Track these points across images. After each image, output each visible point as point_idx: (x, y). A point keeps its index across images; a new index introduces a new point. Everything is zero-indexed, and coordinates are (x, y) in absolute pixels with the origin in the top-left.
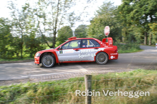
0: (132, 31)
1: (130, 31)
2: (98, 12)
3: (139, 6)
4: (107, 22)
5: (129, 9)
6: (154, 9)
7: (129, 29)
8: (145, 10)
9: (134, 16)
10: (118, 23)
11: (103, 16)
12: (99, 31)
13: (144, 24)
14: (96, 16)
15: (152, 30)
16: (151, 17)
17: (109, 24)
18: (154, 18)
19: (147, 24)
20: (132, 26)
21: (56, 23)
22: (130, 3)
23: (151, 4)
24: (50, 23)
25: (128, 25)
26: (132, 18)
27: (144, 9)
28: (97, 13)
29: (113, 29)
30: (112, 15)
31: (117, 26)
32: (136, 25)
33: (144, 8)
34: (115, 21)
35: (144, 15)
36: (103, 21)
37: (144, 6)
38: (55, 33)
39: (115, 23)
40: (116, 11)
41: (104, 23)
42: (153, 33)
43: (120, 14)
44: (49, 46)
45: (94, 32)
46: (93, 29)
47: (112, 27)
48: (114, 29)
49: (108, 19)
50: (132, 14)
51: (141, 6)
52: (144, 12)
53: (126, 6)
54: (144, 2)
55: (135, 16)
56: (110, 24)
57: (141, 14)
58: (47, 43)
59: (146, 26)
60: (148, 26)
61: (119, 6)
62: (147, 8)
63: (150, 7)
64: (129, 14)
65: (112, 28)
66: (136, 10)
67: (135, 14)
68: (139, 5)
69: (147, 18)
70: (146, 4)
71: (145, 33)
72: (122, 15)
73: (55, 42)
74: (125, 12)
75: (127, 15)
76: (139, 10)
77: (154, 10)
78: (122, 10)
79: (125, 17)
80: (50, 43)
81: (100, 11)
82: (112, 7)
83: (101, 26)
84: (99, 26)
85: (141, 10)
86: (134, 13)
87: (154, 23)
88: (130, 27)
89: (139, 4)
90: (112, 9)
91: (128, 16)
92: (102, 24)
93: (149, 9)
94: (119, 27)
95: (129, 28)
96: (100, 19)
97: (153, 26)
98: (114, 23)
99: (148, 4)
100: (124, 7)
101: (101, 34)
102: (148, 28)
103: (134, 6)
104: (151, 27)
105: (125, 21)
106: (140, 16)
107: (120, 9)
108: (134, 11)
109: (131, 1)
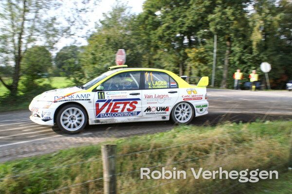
0: (159, 59)
1: (155, 60)
3: (171, 18)
4: (120, 42)
5: (155, 22)
6: (194, 26)
7: (154, 57)
8: (180, 27)
9: (163, 35)
10: (138, 44)
11: (111, 30)
12: (104, 58)
13: (179, 50)
14: (99, 30)
15: (191, 60)
16: (189, 38)
17: (122, 46)
18: (193, 40)
19: (184, 50)
20: (159, 52)
21: (20, 38)
22: (156, 12)
23: (189, 17)
25: (152, 49)
26: (161, 38)
27: (178, 25)
28: (101, 25)
29: (130, 55)
30: (126, 29)
31: (136, 50)
32: (166, 50)
33: (179, 23)
34: (133, 41)
36: (112, 41)
37: (180, 19)
38: (18, 59)
39: (134, 45)
41: (114, 43)
42: (193, 64)
43: (141, 30)
45: (95, 59)
46: (93, 54)
47: (128, 51)
48: (133, 55)
49: (120, 36)
50: (160, 31)
51: (175, 19)
52: (179, 29)
53: (151, 17)
54: (179, 13)
55: (166, 35)
56: (125, 47)
57: (175, 32)
59: (182, 52)
60: (186, 54)
61: (140, 16)
62: (183, 24)
63: (188, 22)
64: (156, 31)
65: (128, 54)
66: (167, 24)
67: (166, 32)
68: (171, 17)
69: (183, 39)
70: (182, 16)
71: (181, 65)
72: (143, 31)
73: (19, 76)
74: (148, 27)
75: (152, 32)
76: (171, 26)
77: (194, 28)
78: (144, 22)
79: (148, 34)
80: (6, 78)
81: (107, 23)
83: (108, 49)
84: (104, 49)
85: (175, 26)
86: (163, 30)
87: (194, 49)
88: (157, 53)
89: (172, 15)
91: (154, 34)
92: (110, 45)
93: (187, 25)
94: (140, 51)
95: (153, 55)
96: (108, 35)
97: (193, 53)
98: (132, 44)
99: (185, 16)
100: (147, 18)
102: (185, 57)
103: (163, 17)
104: (189, 55)
105: (149, 41)
106: (173, 36)
107: (140, 20)
108: (164, 26)
109: (159, 8)
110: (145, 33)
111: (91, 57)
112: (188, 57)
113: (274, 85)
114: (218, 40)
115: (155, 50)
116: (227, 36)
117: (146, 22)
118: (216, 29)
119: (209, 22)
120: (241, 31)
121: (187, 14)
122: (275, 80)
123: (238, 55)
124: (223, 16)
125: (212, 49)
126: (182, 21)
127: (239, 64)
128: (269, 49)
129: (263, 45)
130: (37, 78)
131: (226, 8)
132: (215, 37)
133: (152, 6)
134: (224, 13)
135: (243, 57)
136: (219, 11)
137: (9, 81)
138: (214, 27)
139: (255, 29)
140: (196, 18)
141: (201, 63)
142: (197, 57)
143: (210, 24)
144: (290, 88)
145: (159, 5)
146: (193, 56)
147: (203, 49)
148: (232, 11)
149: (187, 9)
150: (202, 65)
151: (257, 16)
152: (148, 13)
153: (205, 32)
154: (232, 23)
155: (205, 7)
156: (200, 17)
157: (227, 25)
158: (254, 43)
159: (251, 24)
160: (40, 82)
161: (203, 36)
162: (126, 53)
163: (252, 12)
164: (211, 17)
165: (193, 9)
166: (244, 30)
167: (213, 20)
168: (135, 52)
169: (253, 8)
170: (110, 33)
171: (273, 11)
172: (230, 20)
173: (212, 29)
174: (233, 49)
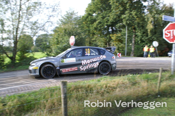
0: (95, 41)
1: (93, 41)
2: (62, 22)
3: (101, 18)
4: (72, 31)
5: (92, 19)
6: (114, 21)
7: (93, 40)
8: (107, 22)
9: (97, 27)
10: (82, 33)
11: (67, 25)
12: (63, 41)
13: (106, 35)
14: (60, 25)
15: (113, 41)
16: (112, 28)
17: (73, 34)
18: (115, 29)
19: (109, 35)
20: (95, 36)
21: (17, 31)
22: (93, 14)
23: (111, 17)
24: (9, 31)
25: (91, 35)
26: (96, 29)
27: (106, 21)
28: (60, 22)
29: (78, 39)
31: (81, 36)
32: (99, 35)
33: (106, 20)
34: (79, 31)
35: (106, 27)
36: (67, 31)
37: (106, 18)
38: (16, 43)
39: (80, 33)
40: (80, 21)
41: (69, 33)
42: (115, 43)
43: (84, 24)
44: (8, 56)
45: (58, 41)
46: (57, 39)
47: (76, 37)
48: (79, 38)
49: (72, 29)
50: (95, 24)
51: (103, 18)
52: (106, 24)
53: (90, 17)
54: (106, 14)
55: (98, 27)
56: (74, 34)
58: (6, 53)
59: (108, 36)
60: (110, 37)
61: (83, 16)
64: (93, 25)
65: (76, 38)
66: (99, 21)
67: (99, 25)
68: (101, 16)
69: (109, 29)
71: (108, 44)
72: (85, 25)
73: (16, 52)
74: (88, 23)
75: (91, 25)
76: (102, 22)
77: (114, 23)
78: (86, 20)
79: (88, 27)
80: (9, 53)
81: (64, 21)
82: (75, 17)
83: (65, 36)
84: (63, 36)
85: (104, 22)
86: (97, 24)
87: (115, 35)
88: (94, 37)
89: (101, 15)
90: (75, 19)
91: (92, 26)
92: (66, 33)
93: (110, 21)
94: (84, 37)
95: (92, 38)
96: (65, 28)
97: (115, 37)
98: (79, 33)
99: (109, 16)
100: (87, 17)
101: (66, 44)
102: (110, 39)
103: (97, 17)
105: (89, 31)
106: (102, 27)
107: (84, 19)
108: (97, 22)
109: (94, 12)
110: (86, 26)
111: (56, 40)
112: (112, 39)
113: (161, 54)
114: (128, 29)
115: (93, 36)
116: (133, 27)
117: (87, 20)
118: (127, 23)
119: (122, 19)
120: (141, 24)
121: (110, 15)
122: (162, 51)
123: (140, 37)
124: (130, 16)
125: (125, 34)
126: (107, 19)
127: (141, 42)
128: (157, 34)
129: (154, 31)
130: (26, 53)
131: (132, 11)
132: (127, 27)
133: (90, 11)
134: (131, 14)
135: (143, 39)
136: (128, 13)
137: (11, 55)
138: (125, 22)
139: (149, 22)
140: (115, 17)
141: (119, 43)
142: (117, 39)
143: (123, 20)
144: (169, 55)
145: (94, 10)
146: (115, 38)
147: (120, 34)
148: (135, 13)
149: (110, 12)
150: (120, 43)
151: (150, 15)
152: (88, 15)
153: (120, 25)
154: (136, 19)
155: (120, 11)
156: (117, 16)
157: (133, 21)
158: (149, 31)
159: (146, 20)
160: (28, 55)
161: (120, 27)
162: (75, 38)
163: (147, 13)
164: (123, 16)
165: (113, 12)
166: (142, 23)
167: (124, 18)
168: (81, 37)
169: (147, 11)
170: (66, 26)
171: (159, 12)
172: (134, 18)
173: (124, 23)
174: (136, 34)
